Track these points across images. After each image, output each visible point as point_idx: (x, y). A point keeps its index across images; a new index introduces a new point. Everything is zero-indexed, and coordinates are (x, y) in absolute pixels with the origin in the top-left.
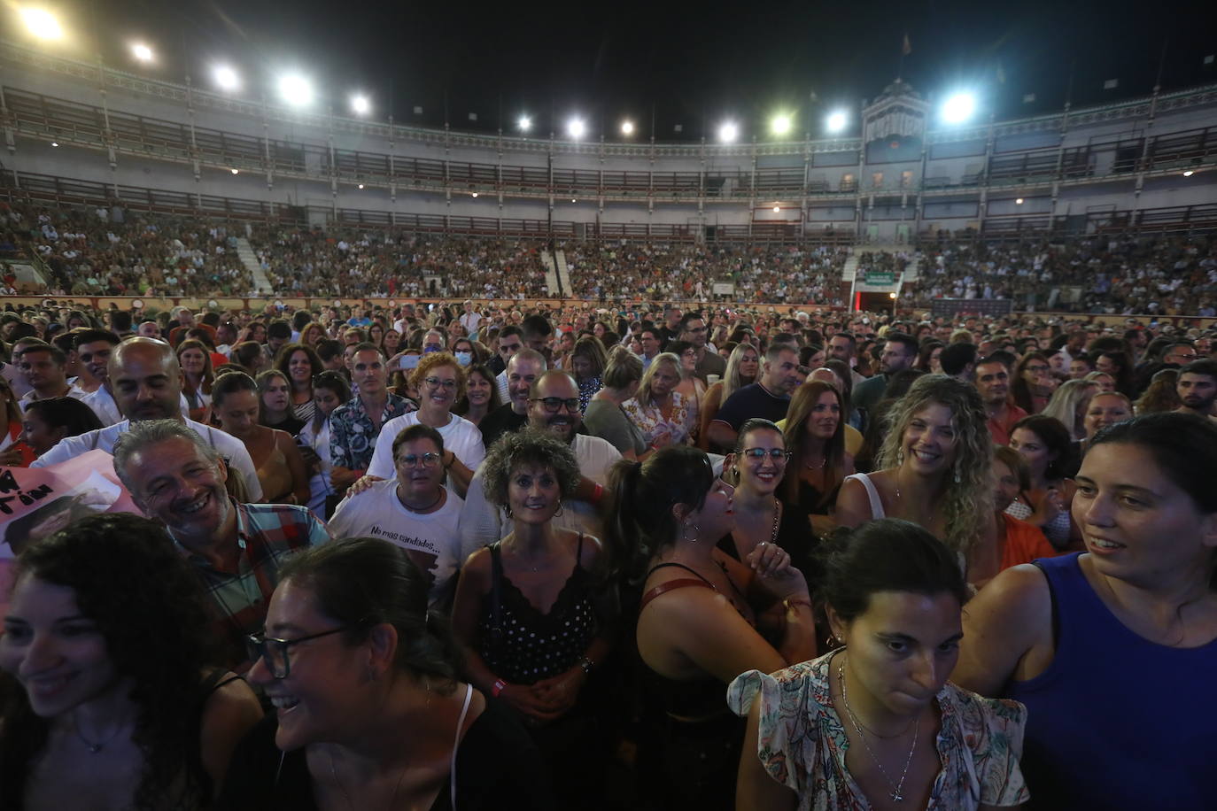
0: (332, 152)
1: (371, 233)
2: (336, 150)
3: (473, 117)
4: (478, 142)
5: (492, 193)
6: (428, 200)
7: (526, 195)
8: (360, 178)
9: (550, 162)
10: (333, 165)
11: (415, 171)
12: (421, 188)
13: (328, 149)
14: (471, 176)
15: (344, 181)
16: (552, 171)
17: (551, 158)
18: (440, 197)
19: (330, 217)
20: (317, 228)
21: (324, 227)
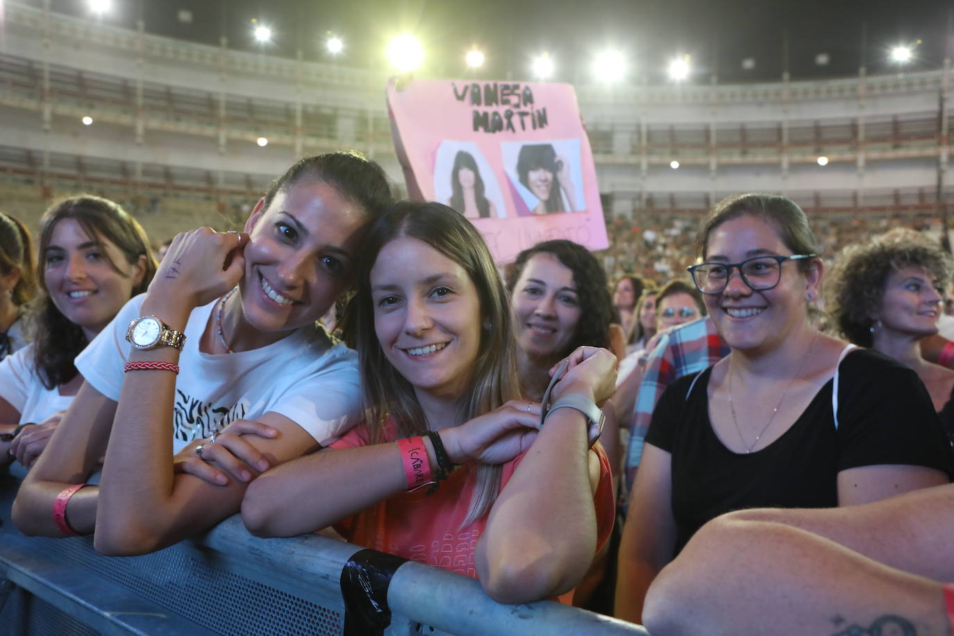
0: (644, 129)
1: (683, 219)
2: (648, 126)
3: (822, 59)
4: (829, 91)
5: (848, 156)
6: (758, 174)
7: (901, 153)
8: (674, 154)
9: (942, 101)
10: (644, 142)
11: (744, 139)
12: (749, 159)
13: (639, 126)
14: (819, 138)
15: (655, 159)
16: (946, 114)
17: (946, 95)
18: (775, 168)
19: (637, 203)
20: (622, 217)
21: (629, 216)
